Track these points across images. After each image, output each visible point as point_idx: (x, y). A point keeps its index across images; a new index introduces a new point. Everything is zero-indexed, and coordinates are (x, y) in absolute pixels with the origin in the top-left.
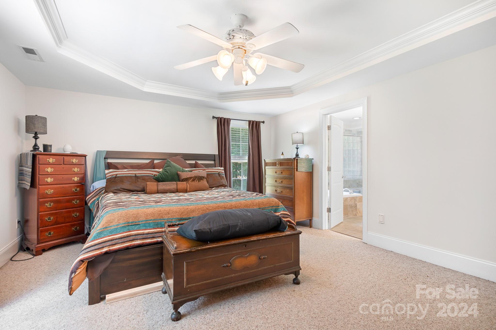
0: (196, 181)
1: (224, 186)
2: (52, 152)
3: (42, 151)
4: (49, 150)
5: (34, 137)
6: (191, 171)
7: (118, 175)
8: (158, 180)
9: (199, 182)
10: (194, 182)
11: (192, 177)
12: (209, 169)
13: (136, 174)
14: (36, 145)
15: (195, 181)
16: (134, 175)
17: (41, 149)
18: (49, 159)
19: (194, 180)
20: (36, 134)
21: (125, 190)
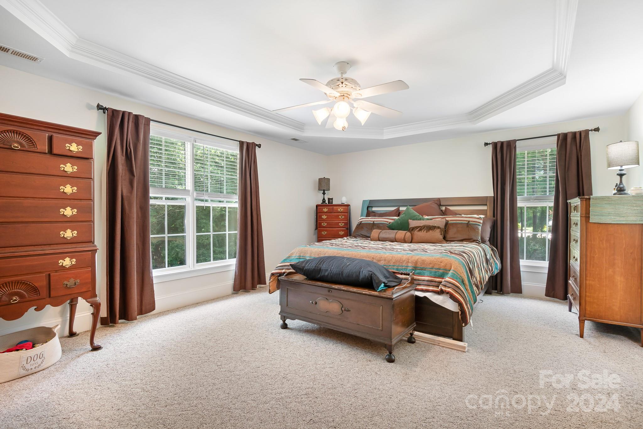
0: (424, 231)
1: (472, 240)
2: (333, 204)
3: (327, 204)
4: (331, 202)
5: (323, 193)
6: (431, 219)
7: (363, 222)
8: (391, 227)
9: (427, 232)
10: (420, 231)
11: (420, 226)
12: (457, 217)
13: (374, 221)
14: (324, 199)
15: (422, 231)
16: (372, 222)
17: (327, 202)
18: (324, 208)
19: (420, 230)
20: (324, 191)
21: (363, 236)
